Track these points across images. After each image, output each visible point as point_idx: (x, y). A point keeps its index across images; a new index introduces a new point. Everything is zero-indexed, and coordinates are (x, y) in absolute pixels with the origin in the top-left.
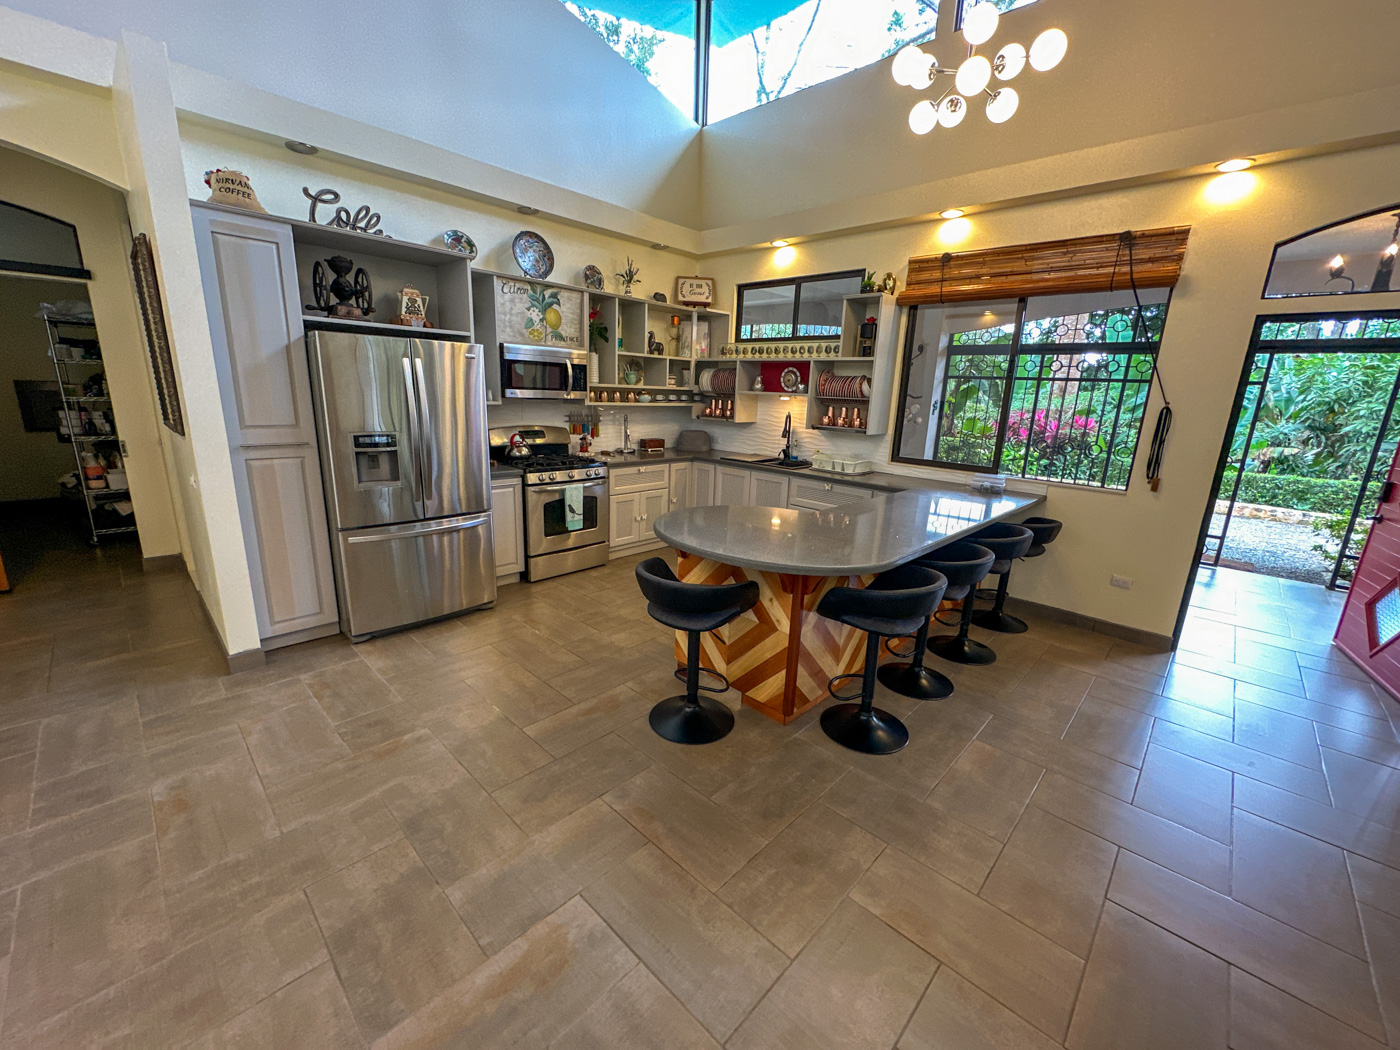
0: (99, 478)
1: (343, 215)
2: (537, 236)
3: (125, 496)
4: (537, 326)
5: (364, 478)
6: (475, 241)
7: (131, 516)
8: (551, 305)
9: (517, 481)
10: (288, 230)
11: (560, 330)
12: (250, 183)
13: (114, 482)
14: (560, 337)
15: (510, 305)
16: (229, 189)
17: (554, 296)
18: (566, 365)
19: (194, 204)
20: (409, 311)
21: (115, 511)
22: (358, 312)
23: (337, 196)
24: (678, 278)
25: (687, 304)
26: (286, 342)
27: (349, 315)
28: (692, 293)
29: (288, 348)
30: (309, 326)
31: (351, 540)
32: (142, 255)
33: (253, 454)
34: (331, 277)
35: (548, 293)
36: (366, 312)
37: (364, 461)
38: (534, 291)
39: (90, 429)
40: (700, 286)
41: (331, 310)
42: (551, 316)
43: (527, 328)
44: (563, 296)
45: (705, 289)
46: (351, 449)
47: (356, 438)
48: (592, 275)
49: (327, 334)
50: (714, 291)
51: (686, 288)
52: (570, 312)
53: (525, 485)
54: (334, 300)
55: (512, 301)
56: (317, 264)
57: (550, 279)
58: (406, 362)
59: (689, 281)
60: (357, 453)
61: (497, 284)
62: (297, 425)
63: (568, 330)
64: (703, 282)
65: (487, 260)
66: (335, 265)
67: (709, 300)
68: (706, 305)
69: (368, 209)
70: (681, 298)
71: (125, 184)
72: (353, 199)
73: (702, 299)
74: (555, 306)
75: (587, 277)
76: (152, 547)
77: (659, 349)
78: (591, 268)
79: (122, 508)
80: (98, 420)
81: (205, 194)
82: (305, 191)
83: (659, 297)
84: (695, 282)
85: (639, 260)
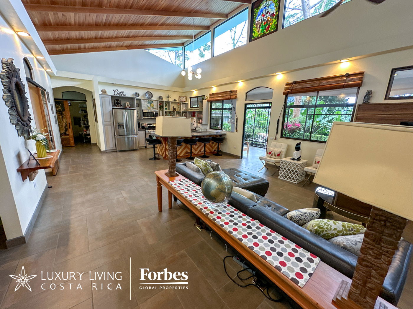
0: (85, 132)
1: (119, 93)
2: (150, 92)
3: (89, 135)
4: (149, 106)
5: (119, 128)
6: (139, 94)
7: (90, 138)
8: (152, 103)
9: (145, 131)
10: (110, 96)
11: (154, 107)
12: (106, 91)
13: (88, 132)
14: (154, 108)
15: (144, 104)
16: (104, 92)
17: (152, 101)
18: (154, 113)
19: (100, 94)
20: (127, 105)
21: (87, 137)
22: (119, 106)
23: (118, 90)
24: (180, 96)
25: (181, 101)
26: (109, 110)
27: (118, 107)
28: (182, 99)
29: (110, 111)
30: (113, 108)
31: (117, 137)
32: (94, 100)
33: (105, 125)
34: (116, 101)
35: (151, 101)
36: (121, 106)
37: (119, 126)
38: (149, 101)
39: (85, 124)
40: (183, 98)
41: (116, 106)
42: (152, 105)
43: (147, 107)
44: (154, 102)
45: (184, 98)
46: (117, 125)
47: (118, 123)
48: (161, 97)
49: (115, 109)
50: (186, 99)
51: (181, 98)
52: (155, 105)
53: (145, 132)
54: (116, 105)
55: (145, 103)
56: (114, 100)
57: (152, 99)
58: (125, 113)
59: (181, 97)
60: (118, 125)
61: (142, 101)
62: (111, 121)
63: (155, 107)
64: (184, 97)
65: (142, 97)
66: (117, 100)
67: (185, 100)
68: (184, 101)
69: (122, 91)
70: (180, 100)
71: (92, 91)
72: (120, 90)
73: (184, 100)
74: (153, 103)
75: (160, 98)
76: (93, 141)
77: (175, 109)
78: (160, 96)
79: (89, 137)
80: (86, 123)
81: (101, 93)
82: (113, 90)
83: (175, 100)
84: (183, 97)
85: (170, 94)
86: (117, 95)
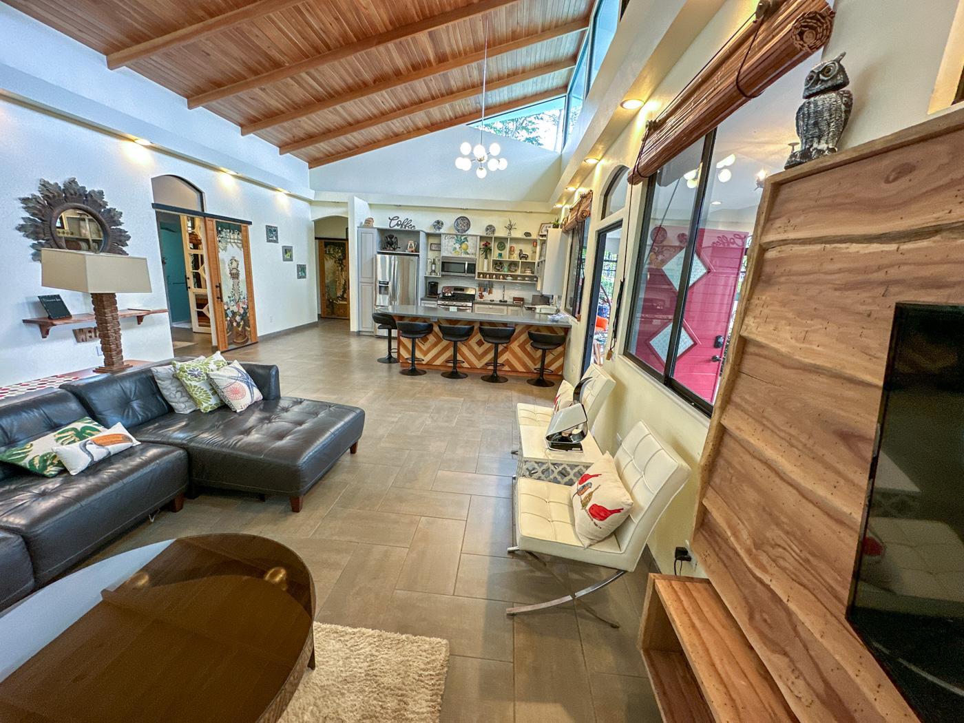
1: (399, 223)
2: (467, 219)
4: (458, 249)
5: (382, 292)
8: (464, 242)
9: (436, 302)
10: (379, 231)
11: (468, 251)
14: (468, 254)
15: (448, 244)
16: (368, 222)
17: (466, 238)
18: (465, 264)
19: (359, 227)
20: (410, 247)
22: (392, 249)
23: (398, 218)
24: (541, 224)
27: (389, 250)
28: (546, 231)
30: (378, 253)
34: (388, 240)
35: (463, 238)
36: (395, 248)
38: (460, 237)
41: (385, 249)
42: (464, 246)
43: (453, 250)
44: (469, 238)
46: (378, 284)
48: (490, 229)
51: (544, 229)
52: (474, 244)
54: (387, 246)
55: (449, 241)
56: (385, 238)
57: (469, 232)
58: (393, 262)
59: (546, 225)
60: (380, 286)
61: (443, 236)
62: (372, 278)
63: (471, 251)
65: (446, 228)
66: (392, 237)
69: (407, 219)
70: (541, 234)
72: (403, 216)
74: (467, 241)
75: (487, 230)
77: (526, 257)
78: (491, 226)
82: (389, 218)
83: (528, 234)
85: (516, 219)
86: (396, 228)
